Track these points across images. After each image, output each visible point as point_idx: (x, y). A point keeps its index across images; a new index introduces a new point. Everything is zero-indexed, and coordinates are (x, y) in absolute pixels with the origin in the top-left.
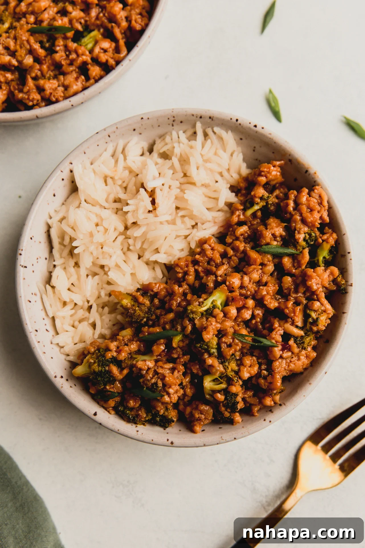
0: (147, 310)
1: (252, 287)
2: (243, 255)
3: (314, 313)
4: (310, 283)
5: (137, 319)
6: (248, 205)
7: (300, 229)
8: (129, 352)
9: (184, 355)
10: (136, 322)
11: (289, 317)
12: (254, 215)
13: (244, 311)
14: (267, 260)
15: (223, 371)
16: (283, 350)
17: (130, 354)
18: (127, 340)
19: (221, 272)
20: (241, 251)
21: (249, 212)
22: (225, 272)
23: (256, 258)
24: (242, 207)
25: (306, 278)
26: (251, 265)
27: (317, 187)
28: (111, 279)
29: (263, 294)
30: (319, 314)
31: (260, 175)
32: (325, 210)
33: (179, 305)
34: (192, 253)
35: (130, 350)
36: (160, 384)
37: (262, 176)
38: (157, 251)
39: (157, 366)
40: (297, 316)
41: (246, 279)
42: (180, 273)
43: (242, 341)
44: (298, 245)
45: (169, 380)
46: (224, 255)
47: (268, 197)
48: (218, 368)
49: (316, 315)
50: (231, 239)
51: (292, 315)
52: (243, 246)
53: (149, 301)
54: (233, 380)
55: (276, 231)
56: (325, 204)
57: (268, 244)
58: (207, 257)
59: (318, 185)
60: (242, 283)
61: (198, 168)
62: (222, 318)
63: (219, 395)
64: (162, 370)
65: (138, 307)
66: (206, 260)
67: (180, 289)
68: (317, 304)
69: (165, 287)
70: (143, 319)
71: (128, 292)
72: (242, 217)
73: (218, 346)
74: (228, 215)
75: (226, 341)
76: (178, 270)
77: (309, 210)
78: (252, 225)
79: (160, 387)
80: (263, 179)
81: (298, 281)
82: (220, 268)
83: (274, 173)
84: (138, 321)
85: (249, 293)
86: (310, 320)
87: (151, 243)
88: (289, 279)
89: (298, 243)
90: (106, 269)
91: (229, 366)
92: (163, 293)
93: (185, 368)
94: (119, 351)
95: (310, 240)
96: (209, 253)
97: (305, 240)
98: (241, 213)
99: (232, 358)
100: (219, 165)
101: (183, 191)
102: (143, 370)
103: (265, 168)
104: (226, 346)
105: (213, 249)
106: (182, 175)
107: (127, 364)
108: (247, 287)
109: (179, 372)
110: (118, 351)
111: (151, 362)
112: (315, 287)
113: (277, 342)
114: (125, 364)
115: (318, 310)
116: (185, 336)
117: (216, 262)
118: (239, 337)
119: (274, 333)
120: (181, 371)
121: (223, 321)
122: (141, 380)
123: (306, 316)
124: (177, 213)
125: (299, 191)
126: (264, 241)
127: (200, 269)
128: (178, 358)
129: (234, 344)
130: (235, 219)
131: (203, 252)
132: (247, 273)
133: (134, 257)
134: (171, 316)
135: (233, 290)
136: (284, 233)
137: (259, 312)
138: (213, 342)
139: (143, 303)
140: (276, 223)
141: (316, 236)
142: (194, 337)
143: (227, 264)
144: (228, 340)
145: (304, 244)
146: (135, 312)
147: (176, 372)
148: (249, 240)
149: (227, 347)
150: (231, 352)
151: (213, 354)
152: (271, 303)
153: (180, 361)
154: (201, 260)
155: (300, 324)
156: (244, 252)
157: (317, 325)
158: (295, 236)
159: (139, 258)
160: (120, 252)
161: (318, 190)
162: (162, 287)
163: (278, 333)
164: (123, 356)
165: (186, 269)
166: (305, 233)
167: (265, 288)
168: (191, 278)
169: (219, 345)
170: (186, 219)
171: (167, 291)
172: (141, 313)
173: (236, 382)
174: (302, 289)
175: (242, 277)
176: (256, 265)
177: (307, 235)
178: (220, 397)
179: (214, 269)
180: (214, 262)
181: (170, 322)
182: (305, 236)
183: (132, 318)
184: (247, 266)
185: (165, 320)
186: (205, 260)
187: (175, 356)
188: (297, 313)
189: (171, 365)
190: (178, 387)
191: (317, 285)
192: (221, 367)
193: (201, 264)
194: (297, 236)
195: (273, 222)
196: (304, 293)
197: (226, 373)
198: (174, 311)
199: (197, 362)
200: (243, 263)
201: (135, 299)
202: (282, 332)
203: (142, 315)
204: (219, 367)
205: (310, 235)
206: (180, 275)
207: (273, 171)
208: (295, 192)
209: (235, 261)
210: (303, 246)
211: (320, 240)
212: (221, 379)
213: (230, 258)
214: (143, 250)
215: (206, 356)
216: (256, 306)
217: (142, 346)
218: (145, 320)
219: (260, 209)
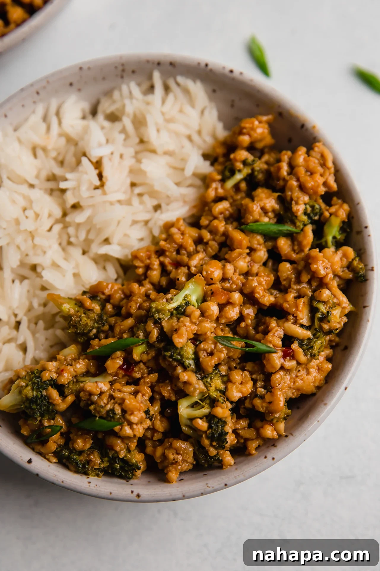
0: (97, 318)
1: (238, 279)
2: (223, 238)
3: (324, 305)
4: (315, 266)
5: (83, 330)
6: (227, 173)
7: (298, 198)
8: (75, 374)
9: (149, 373)
10: (83, 334)
11: (289, 314)
12: (237, 187)
13: (229, 309)
14: (256, 242)
15: (203, 390)
16: (284, 356)
17: (76, 377)
18: (71, 360)
19: (195, 262)
20: (221, 233)
21: (230, 184)
22: (201, 262)
23: (241, 239)
24: (219, 177)
25: (310, 261)
26: (235, 249)
27: (317, 144)
28: (47, 281)
29: (253, 285)
30: (330, 307)
31: (241, 133)
32: (330, 174)
33: (140, 308)
34: (155, 241)
35: (75, 371)
36: (118, 410)
37: (244, 134)
38: (107, 241)
39: (114, 389)
40: (300, 311)
41: (230, 268)
42: (139, 267)
43: (228, 346)
44: (296, 221)
45: (131, 403)
46: (199, 241)
47: (253, 161)
48: (197, 386)
49: (326, 308)
50: (208, 220)
51: (294, 310)
52: (222, 226)
53: (99, 306)
54: (218, 401)
55: (267, 203)
56: (330, 164)
57: (256, 221)
58: (176, 243)
59: (319, 141)
60: (224, 274)
61: (158, 131)
62: (198, 318)
63: (200, 421)
64: (120, 394)
65: (85, 313)
66: (175, 247)
67: (141, 288)
68: (326, 294)
69: (119, 289)
70: (92, 330)
71: (70, 297)
72: (220, 191)
73: (195, 356)
74: (202, 190)
75: (206, 347)
76: (137, 263)
77: (309, 173)
78: (234, 201)
79: (118, 414)
80: (245, 139)
81: (300, 268)
82: (194, 256)
83: (259, 131)
84: (85, 331)
85: (234, 287)
86: (319, 315)
87: (99, 231)
88: (288, 265)
89: (296, 217)
90: (39, 270)
91: (211, 383)
92: (118, 295)
93: (153, 391)
94: (60, 372)
95: (313, 214)
96: (178, 237)
97: (305, 213)
98: (219, 186)
99: (216, 373)
100: (186, 126)
101: (139, 161)
102: (94, 395)
103: (246, 124)
104: (206, 354)
105: (183, 234)
106: (137, 140)
107: (72, 391)
108: (231, 278)
109: (143, 395)
110: (58, 372)
111: (104, 384)
112: (322, 272)
113: (274, 346)
114: (69, 390)
115: (328, 301)
116: (150, 346)
117: (188, 250)
118: (223, 341)
119: (271, 334)
120: (147, 395)
121: (200, 322)
122: (92, 407)
123: (313, 310)
124: (132, 191)
125: (294, 151)
126: (251, 218)
127: (167, 261)
128: (142, 377)
129: (217, 351)
130: (212, 194)
131: (169, 238)
132: (231, 260)
133: (76, 252)
134: (130, 321)
135: (212, 282)
136: (277, 207)
137: (250, 312)
138: (188, 351)
139: (91, 308)
140: (265, 194)
141: (320, 209)
142: (162, 345)
143: (202, 252)
144: (209, 346)
145: (305, 218)
146: (81, 320)
147: (139, 396)
148: (231, 220)
149: (208, 356)
150: (213, 361)
151: (189, 367)
152: (264, 296)
153: (144, 382)
154: (168, 248)
155: (305, 321)
156: (226, 234)
157: (329, 322)
158: (291, 208)
159: (84, 253)
160: (56, 247)
161: (318, 147)
162: (116, 288)
163: (276, 334)
164: (66, 378)
165: (148, 261)
166: (305, 204)
167: (255, 278)
168: (155, 274)
169: (196, 353)
170: (146, 198)
171: (124, 293)
172: (89, 322)
173: (223, 403)
174: (305, 278)
175: (224, 266)
176: (241, 248)
177: (308, 206)
178: (202, 425)
179: (185, 258)
180: (186, 250)
181: (129, 331)
182: (306, 208)
183: (77, 329)
184: (230, 252)
185: (122, 327)
186: (173, 247)
187: (138, 375)
188: (301, 306)
189: (132, 388)
190: (143, 415)
191: (326, 269)
192: (200, 384)
193: (167, 253)
194: (295, 208)
195: (261, 193)
196: (309, 283)
197: (209, 394)
198: (133, 316)
199: (167, 381)
200: (224, 250)
201: (80, 304)
202: (281, 333)
203: (90, 323)
204: (197, 384)
205: (313, 207)
206: (140, 271)
207: (257, 127)
208: (289, 153)
209: (214, 248)
210: (304, 222)
211: (327, 214)
212: (202, 402)
213: (207, 243)
214: (88, 242)
215: (179, 370)
216: (244, 303)
217: (92, 364)
218: (94, 331)
219: (245, 179)
